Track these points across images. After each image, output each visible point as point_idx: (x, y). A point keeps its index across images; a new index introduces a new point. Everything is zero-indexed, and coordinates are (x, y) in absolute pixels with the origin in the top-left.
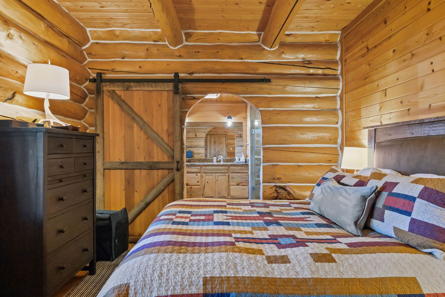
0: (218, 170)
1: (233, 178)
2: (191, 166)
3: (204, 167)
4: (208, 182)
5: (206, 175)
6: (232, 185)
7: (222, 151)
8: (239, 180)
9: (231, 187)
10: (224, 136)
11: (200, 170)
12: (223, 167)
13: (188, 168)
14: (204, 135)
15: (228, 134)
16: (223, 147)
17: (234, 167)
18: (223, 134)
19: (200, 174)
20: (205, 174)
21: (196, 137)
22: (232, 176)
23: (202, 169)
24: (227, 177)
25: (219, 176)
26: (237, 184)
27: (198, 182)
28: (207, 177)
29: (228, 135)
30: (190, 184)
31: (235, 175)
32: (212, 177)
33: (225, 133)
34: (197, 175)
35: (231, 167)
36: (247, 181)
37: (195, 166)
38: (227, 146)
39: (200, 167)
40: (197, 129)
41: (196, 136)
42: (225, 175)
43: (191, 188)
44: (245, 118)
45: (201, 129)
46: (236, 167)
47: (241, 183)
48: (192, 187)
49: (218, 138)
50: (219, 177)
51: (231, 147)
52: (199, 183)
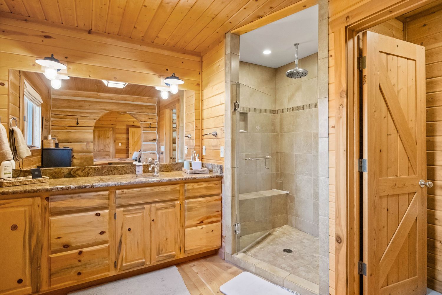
0: (157, 194)
1: (190, 209)
2: (81, 190)
3: (118, 192)
4: (129, 230)
5: (124, 211)
6: (189, 227)
7: (109, 147)
8: (203, 212)
9: (186, 230)
10: (111, 129)
11: (109, 199)
12: (169, 188)
13: (72, 198)
14: (93, 123)
15: (116, 127)
16: (110, 143)
17: (192, 184)
18: (110, 128)
19: (107, 211)
20: (122, 209)
21: (78, 126)
22: (189, 205)
23: (112, 196)
24: (178, 207)
25: (158, 209)
26: (199, 222)
27: (102, 233)
28: (127, 216)
29: (116, 129)
30: (73, 245)
31: (196, 202)
32: (140, 215)
33: (112, 126)
34: (98, 215)
35: (186, 185)
36: (218, 211)
37: (93, 189)
38: (115, 141)
39: (107, 193)
40: (80, 112)
41: (78, 123)
42: (174, 206)
43: (80, 253)
44: (198, 84)
45: (87, 113)
46: (197, 184)
47: (208, 218)
48: (84, 250)
49: (103, 132)
50: (160, 212)
51: (120, 143)
52: (105, 237)
